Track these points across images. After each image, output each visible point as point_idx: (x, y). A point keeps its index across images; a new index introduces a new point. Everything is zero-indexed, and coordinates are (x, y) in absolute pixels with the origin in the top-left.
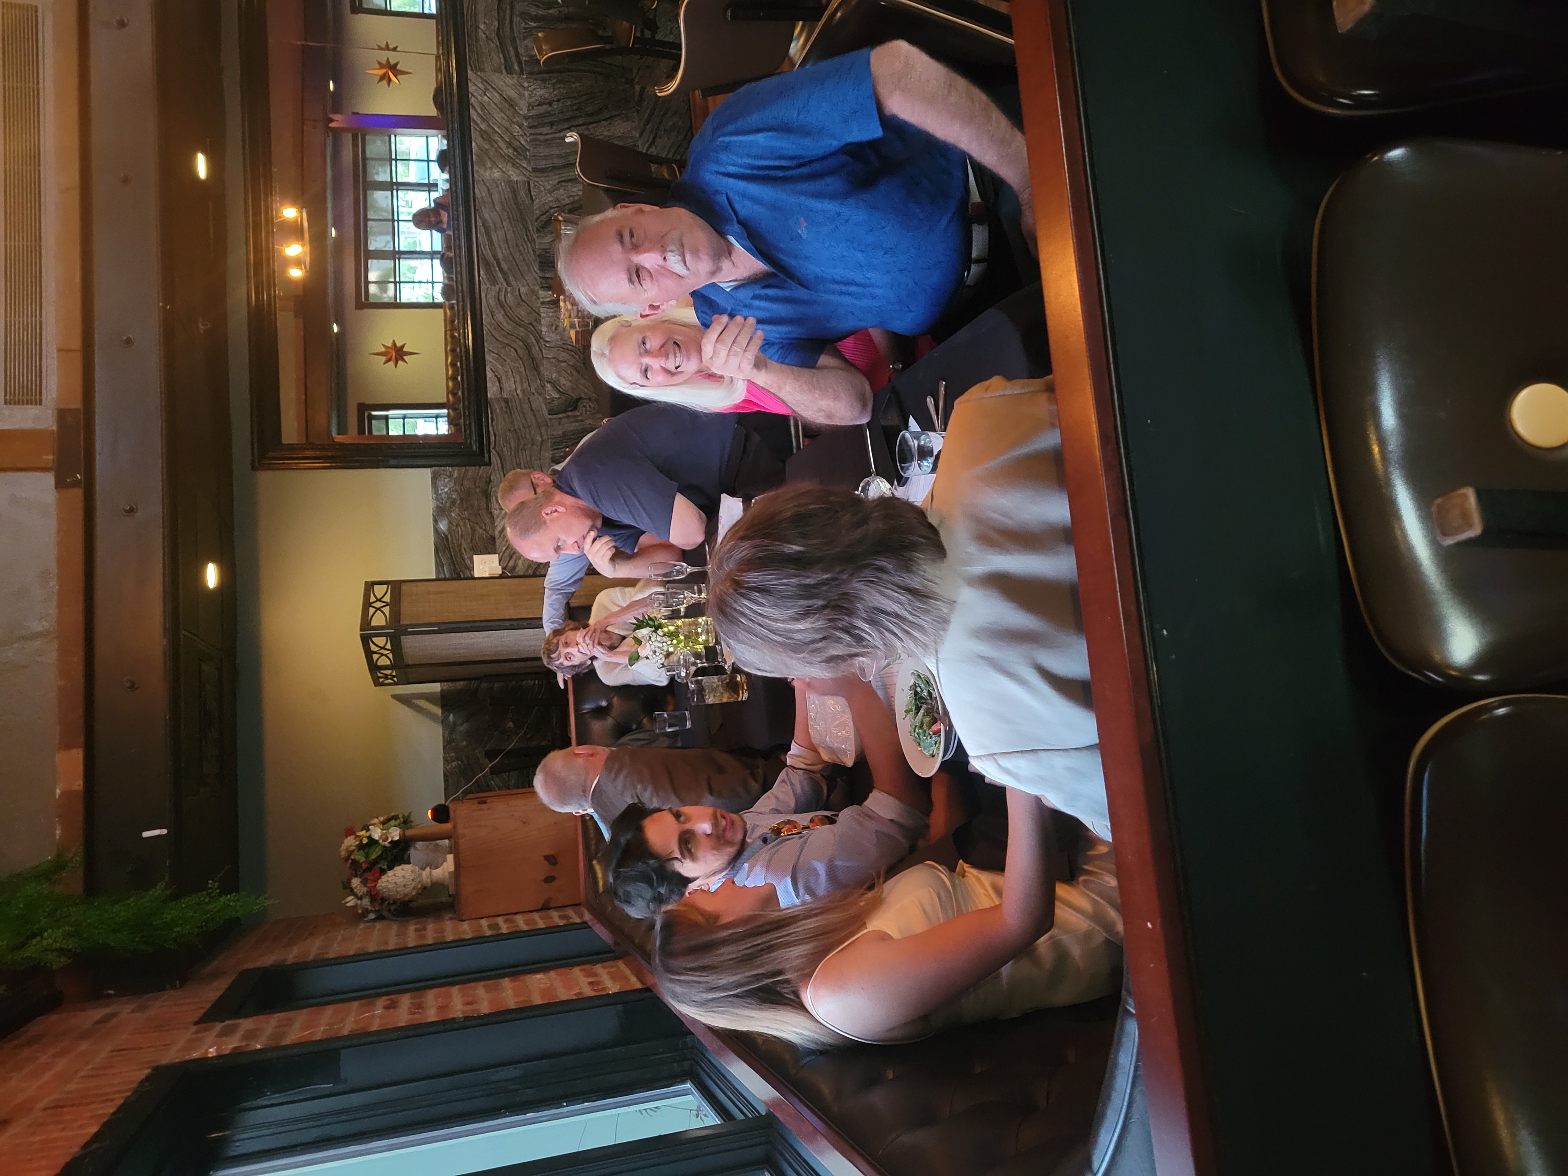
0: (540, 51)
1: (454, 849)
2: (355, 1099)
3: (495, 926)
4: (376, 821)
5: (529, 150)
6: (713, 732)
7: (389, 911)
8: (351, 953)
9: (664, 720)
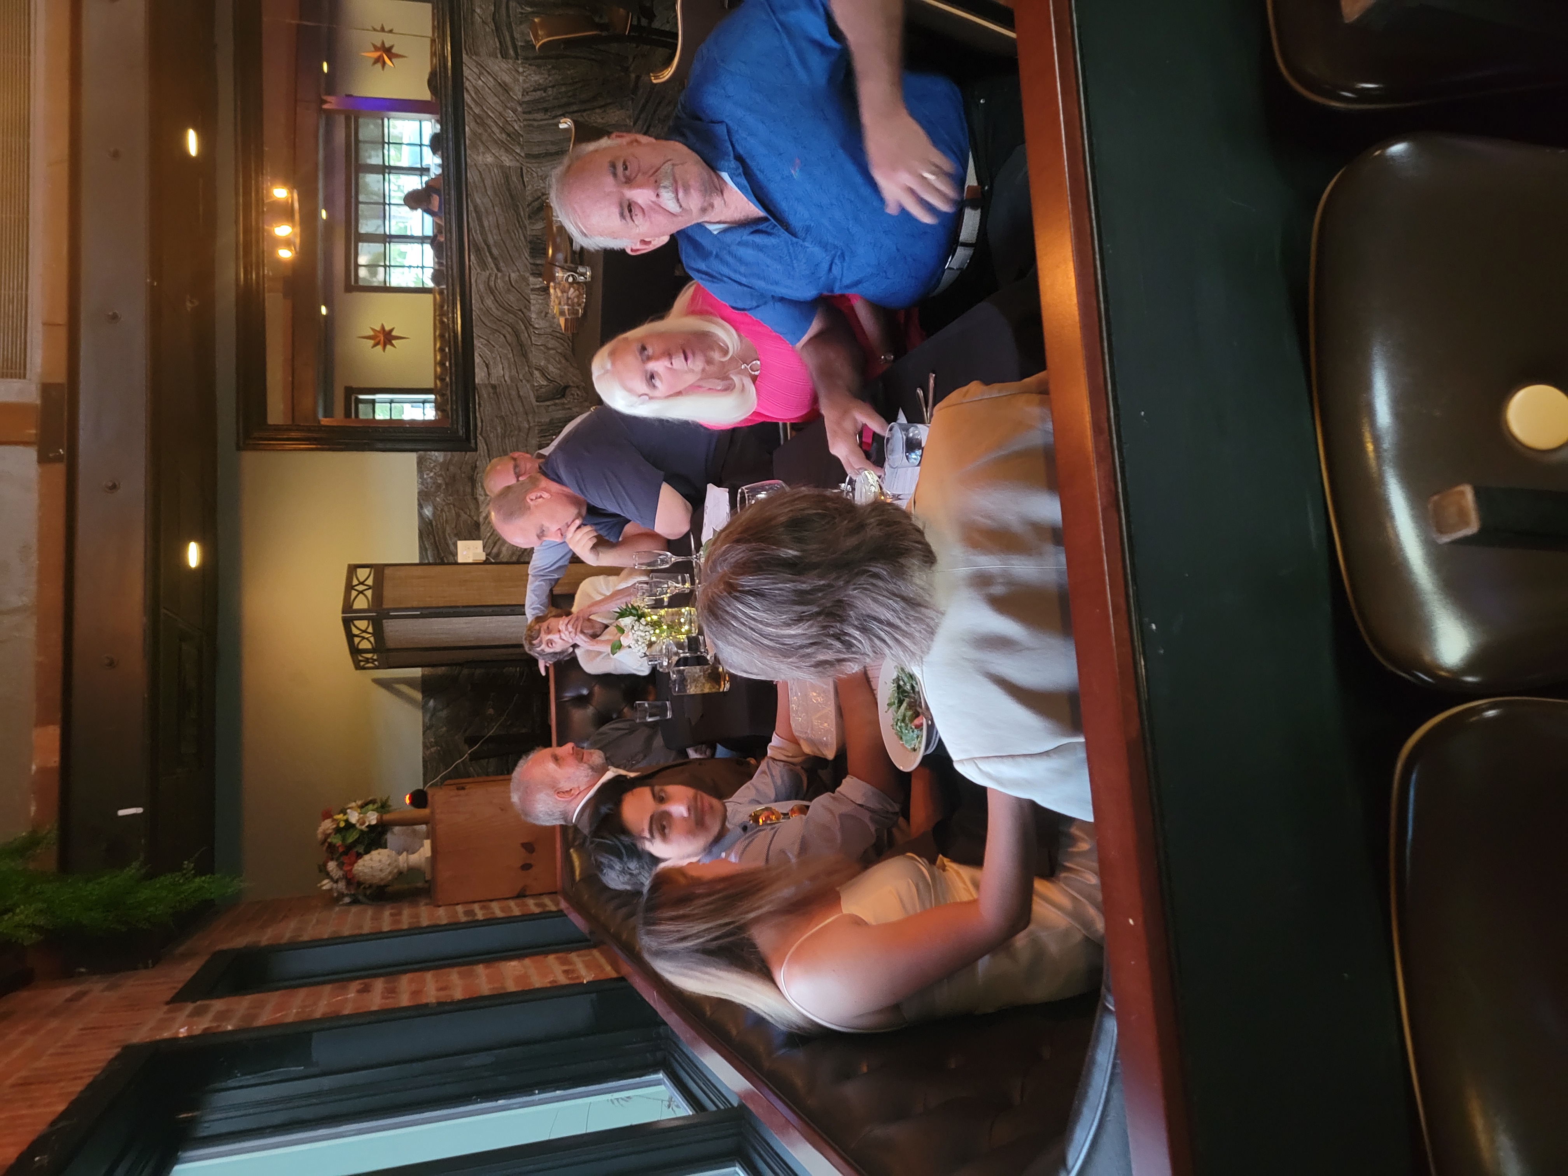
0: (536, 36)
1: (431, 835)
2: (326, 1082)
3: (470, 913)
4: (353, 804)
5: (522, 136)
6: (693, 724)
7: (365, 895)
8: (326, 936)
9: (645, 710)
